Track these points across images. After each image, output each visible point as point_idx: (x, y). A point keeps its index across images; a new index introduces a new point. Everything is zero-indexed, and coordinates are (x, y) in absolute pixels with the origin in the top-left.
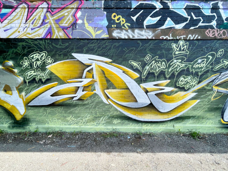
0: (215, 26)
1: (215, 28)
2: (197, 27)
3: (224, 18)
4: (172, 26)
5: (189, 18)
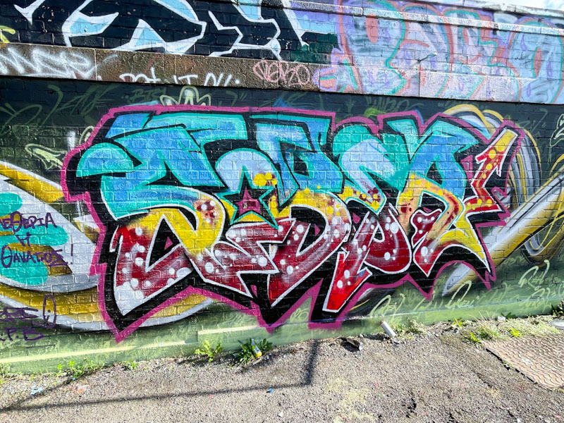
1: (279, 57)
2: (230, 52)
3: (300, 34)
4: (154, 46)
5: (204, 24)
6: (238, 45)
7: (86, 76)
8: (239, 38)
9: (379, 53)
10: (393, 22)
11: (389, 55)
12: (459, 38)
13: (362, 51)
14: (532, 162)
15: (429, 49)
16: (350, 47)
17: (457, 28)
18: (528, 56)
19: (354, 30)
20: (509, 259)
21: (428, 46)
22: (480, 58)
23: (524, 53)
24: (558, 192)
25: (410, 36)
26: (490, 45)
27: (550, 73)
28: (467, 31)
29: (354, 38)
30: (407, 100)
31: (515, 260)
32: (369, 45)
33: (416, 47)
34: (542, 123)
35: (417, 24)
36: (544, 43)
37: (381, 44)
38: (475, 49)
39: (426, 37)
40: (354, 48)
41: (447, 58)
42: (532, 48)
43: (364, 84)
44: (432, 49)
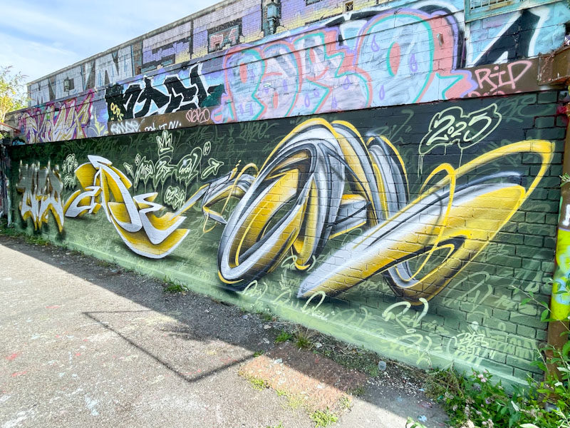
0: (197, 104)
1: (198, 106)
2: (179, 108)
3: (206, 89)
4: (155, 112)
5: (170, 95)
6: (182, 104)
7: (137, 131)
8: (182, 100)
9: (248, 90)
10: (256, 64)
11: (253, 89)
12: (306, 60)
13: (238, 91)
14: (394, 174)
15: (282, 77)
16: (231, 90)
17: (305, 51)
18: (381, 56)
19: (233, 77)
20: (369, 282)
21: (281, 74)
22: (327, 72)
23: (376, 54)
24: (437, 212)
25: (268, 71)
26: (337, 57)
27: (414, 67)
28: (314, 51)
29: (233, 83)
30: (266, 122)
31: (376, 286)
32: (242, 85)
33: (273, 77)
34: (405, 128)
35: (273, 59)
36: (402, 36)
37: (248, 82)
38: (321, 65)
39: (280, 67)
40: (233, 90)
41: (296, 81)
42: (387, 45)
43: (238, 115)
44: (285, 75)
